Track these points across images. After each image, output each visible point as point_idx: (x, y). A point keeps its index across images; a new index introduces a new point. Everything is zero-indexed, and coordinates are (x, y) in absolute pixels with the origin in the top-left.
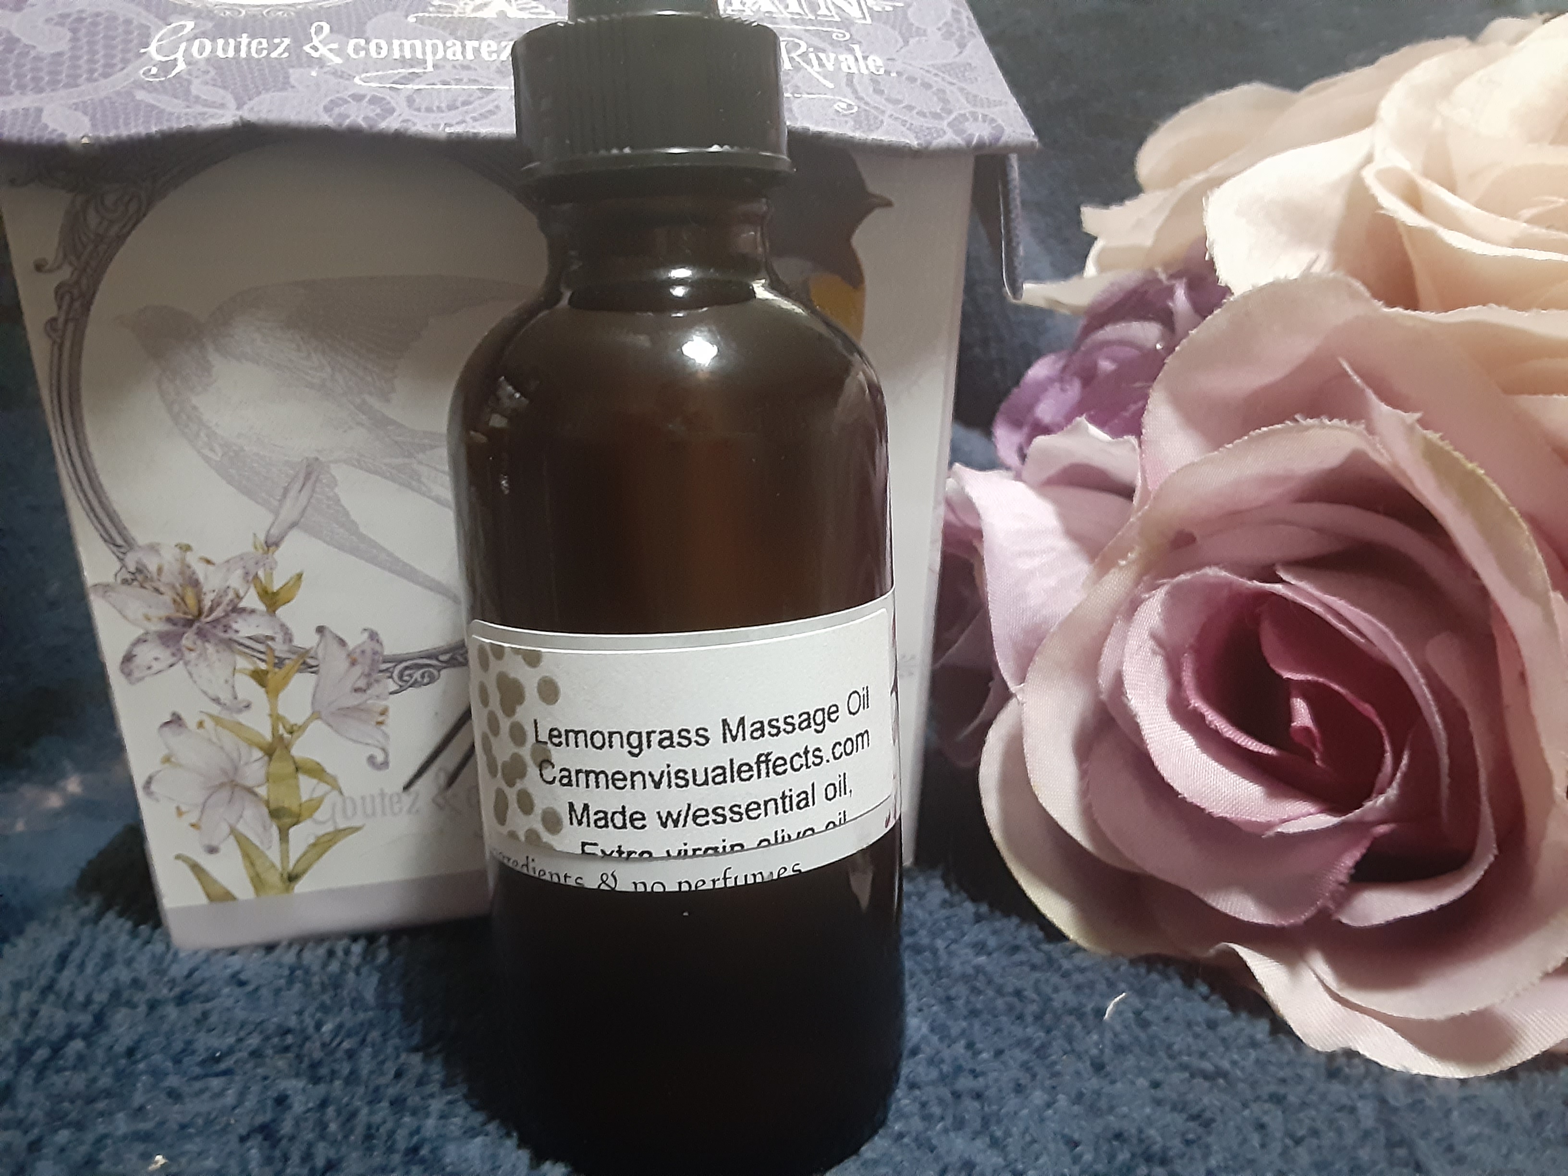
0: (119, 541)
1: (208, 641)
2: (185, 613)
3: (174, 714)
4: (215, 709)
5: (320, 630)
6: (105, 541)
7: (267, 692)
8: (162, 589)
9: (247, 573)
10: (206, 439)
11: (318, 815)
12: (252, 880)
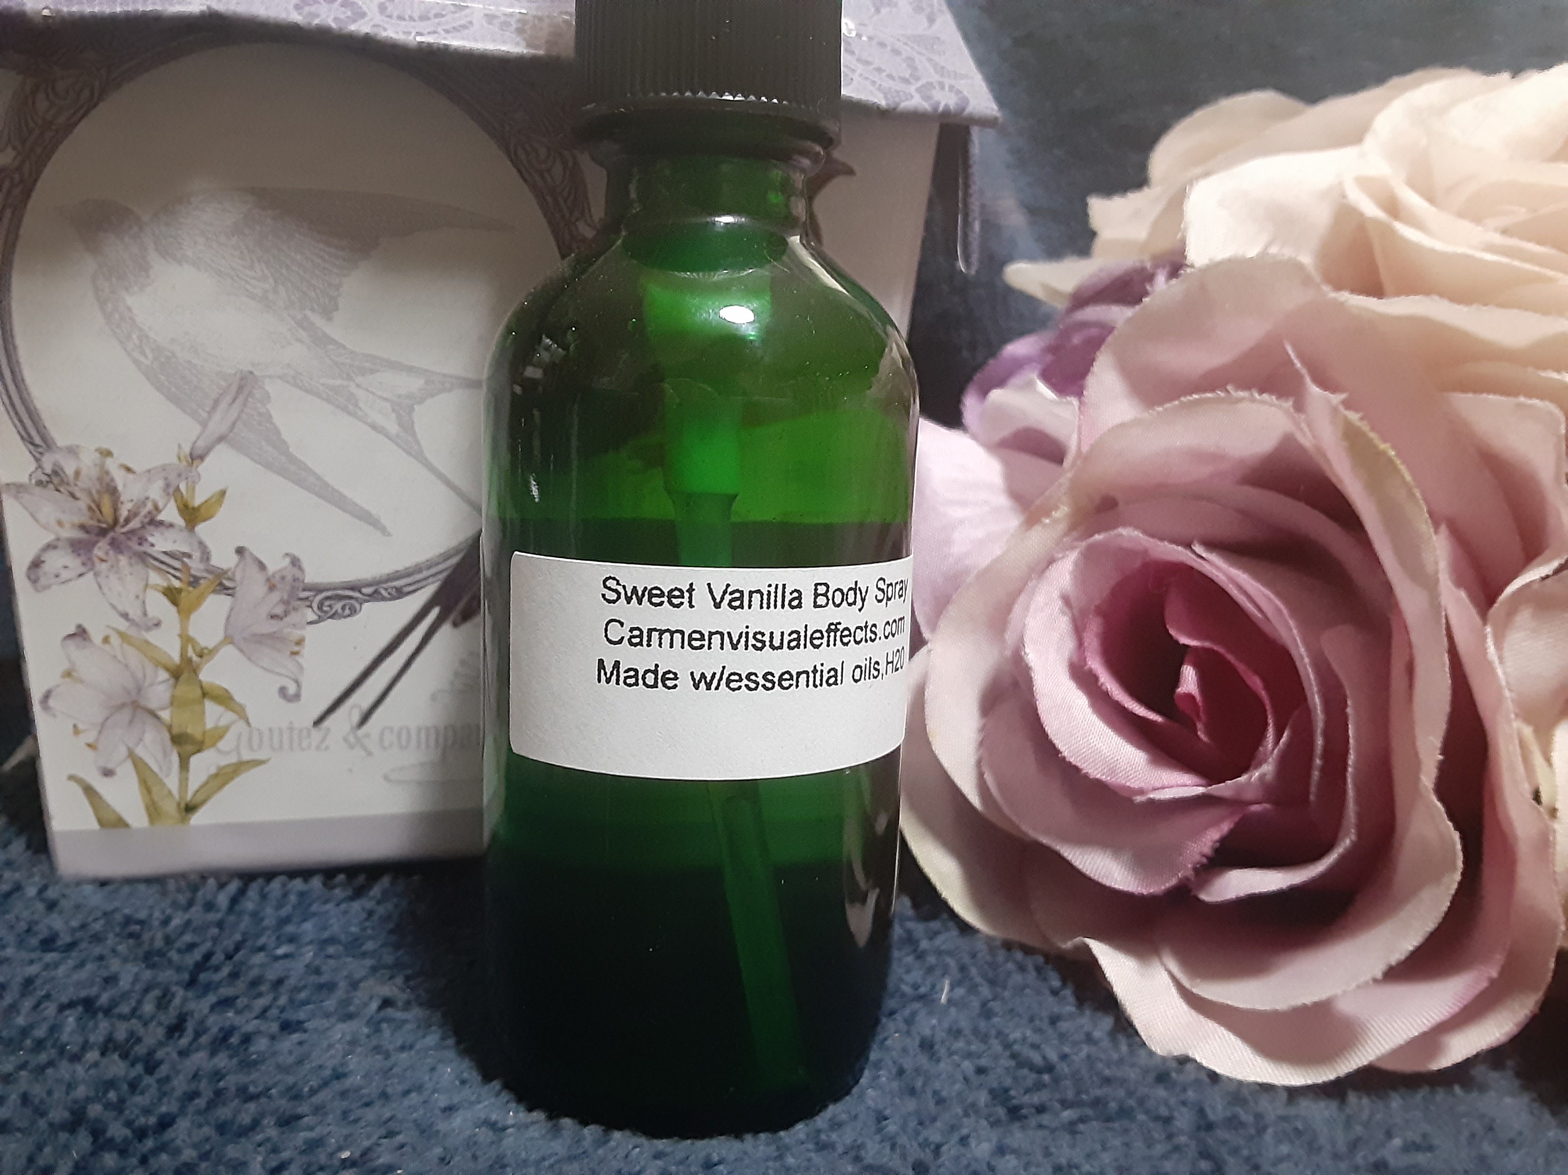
0: (38, 440)
1: (121, 552)
2: (99, 521)
3: (79, 626)
4: (123, 625)
5: (240, 551)
6: (22, 437)
7: (179, 612)
8: (78, 494)
9: (168, 486)
10: (137, 342)
11: (221, 745)
12: (147, 808)
